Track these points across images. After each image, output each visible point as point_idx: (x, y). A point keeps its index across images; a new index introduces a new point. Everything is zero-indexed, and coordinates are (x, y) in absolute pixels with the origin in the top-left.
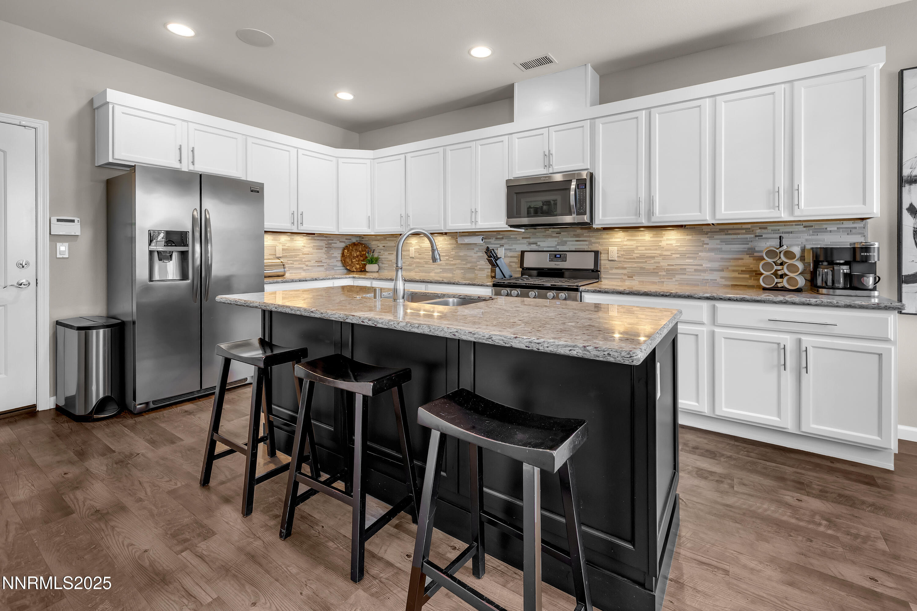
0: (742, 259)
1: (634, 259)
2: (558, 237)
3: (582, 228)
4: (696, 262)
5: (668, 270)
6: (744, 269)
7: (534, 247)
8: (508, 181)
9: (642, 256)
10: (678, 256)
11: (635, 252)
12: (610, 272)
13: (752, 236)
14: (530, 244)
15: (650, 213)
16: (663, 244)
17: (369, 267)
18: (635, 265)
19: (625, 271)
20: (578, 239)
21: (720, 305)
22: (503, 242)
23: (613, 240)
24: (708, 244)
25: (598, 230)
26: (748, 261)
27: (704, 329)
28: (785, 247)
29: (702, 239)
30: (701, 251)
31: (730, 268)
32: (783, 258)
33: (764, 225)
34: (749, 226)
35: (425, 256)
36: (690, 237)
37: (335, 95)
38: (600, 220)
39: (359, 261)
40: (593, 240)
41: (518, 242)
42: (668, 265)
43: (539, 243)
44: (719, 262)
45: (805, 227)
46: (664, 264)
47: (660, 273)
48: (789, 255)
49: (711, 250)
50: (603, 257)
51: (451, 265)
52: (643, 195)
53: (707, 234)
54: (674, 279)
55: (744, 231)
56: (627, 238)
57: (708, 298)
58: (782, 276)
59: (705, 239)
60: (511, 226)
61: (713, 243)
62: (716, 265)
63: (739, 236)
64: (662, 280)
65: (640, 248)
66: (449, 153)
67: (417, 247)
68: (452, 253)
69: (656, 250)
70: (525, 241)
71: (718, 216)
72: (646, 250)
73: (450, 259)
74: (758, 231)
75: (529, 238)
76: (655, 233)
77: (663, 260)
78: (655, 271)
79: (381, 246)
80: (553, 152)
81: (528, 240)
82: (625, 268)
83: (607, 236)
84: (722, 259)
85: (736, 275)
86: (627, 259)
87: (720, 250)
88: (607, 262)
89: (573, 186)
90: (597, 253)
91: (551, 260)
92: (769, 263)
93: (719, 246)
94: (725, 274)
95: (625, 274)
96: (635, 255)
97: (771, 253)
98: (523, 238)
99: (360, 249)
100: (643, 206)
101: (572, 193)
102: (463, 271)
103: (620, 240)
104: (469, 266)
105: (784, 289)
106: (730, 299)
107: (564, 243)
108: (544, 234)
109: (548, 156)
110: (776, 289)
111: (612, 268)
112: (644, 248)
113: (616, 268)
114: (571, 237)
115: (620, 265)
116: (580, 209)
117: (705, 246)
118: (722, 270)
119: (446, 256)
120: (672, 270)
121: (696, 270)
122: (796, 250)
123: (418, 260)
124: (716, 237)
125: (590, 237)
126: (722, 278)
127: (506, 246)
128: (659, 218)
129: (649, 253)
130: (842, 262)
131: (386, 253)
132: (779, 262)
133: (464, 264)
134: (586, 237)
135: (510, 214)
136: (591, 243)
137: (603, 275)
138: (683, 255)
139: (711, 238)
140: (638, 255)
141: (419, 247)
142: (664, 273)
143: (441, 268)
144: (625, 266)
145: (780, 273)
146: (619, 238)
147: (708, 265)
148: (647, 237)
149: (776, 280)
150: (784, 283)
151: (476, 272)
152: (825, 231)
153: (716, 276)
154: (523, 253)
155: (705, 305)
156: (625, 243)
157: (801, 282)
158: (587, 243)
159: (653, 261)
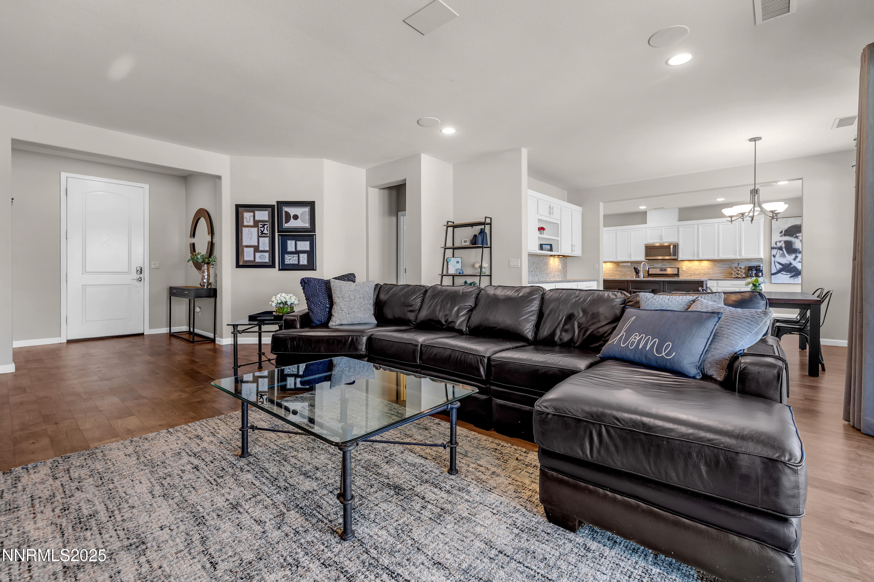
0: (728, 270)
2: (663, 263)
3: (673, 260)
4: (714, 270)
6: (729, 273)
7: (652, 267)
8: (645, 245)
9: (695, 269)
10: (707, 269)
11: (692, 267)
12: (683, 273)
13: (732, 263)
14: (650, 265)
15: (698, 256)
18: (692, 271)
20: (671, 264)
21: (719, 281)
22: (639, 265)
25: (679, 261)
26: (730, 270)
28: (740, 266)
29: (716, 264)
30: (715, 267)
31: (725, 272)
32: (739, 269)
33: (734, 260)
36: (711, 263)
38: (680, 258)
40: (676, 264)
41: (647, 265)
45: (747, 260)
46: (702, 271)
48: (741, 268)
49: (718, 267)
50: (680, 270)
51: (614, 273)
52: (696, 250)
53: (717, 262)
54: (706, 276)
55: (729, 261)
57: (716, 280)
58: (739, 274)
60: (646, 260)
61: (719, 265)
62: (720, 272)
64: (702, 277)
66: (618, 233)
68: (615, 269)
69: (700, 267)
71: (720, 258)
73: (614, 271)
74: (733, 261)
76: (699, 262)
78: (699, 273)
80: (663, 235)
83: (683, 263)
84: (722, 269)
85: (726, 274)
88: (682, 271)
89: (672, 247)
90: (678, 269)
91: (660, 271)
92: (735, 271)
93: (721, 266)
94: (722, 274)
95: (688, 275)
96: (692, 269)
97: (736, 268)
98: (649, 263)
100: (696, 254)
101: (671, 249)
105: (739, 278)
107: (665, 265)
108: (657, 262)
109: (661, 236)
110: (737, 278)
112: (695, 266)
113: (685, 273)
114: (669, 263)
115: (687, 272)
116: (673, 254)
119: (612, 270)
120: (705, 273)
121: (715, 273)
122: (743, 267)
124: (720, 263)
128: (701, 257)
129: (697, 268)
130: (754, 270)
133: (621, 273)
134: (674, 263)
135: (647, 255)
137: (680, 275)
138: (709, 269)
142: (703, 275)
144: (689, 271)
146: (686, 263)
147: (718, 272)
148: (696, 263)
149: (737, 275)
150: (739, 276)
152: (752, 261)
153: (720, 275)
154: (649, 269)
155: (715, 282)
156: (689, 265)
157: (744, 276)
158: (674, 265)
159: (698, 271)
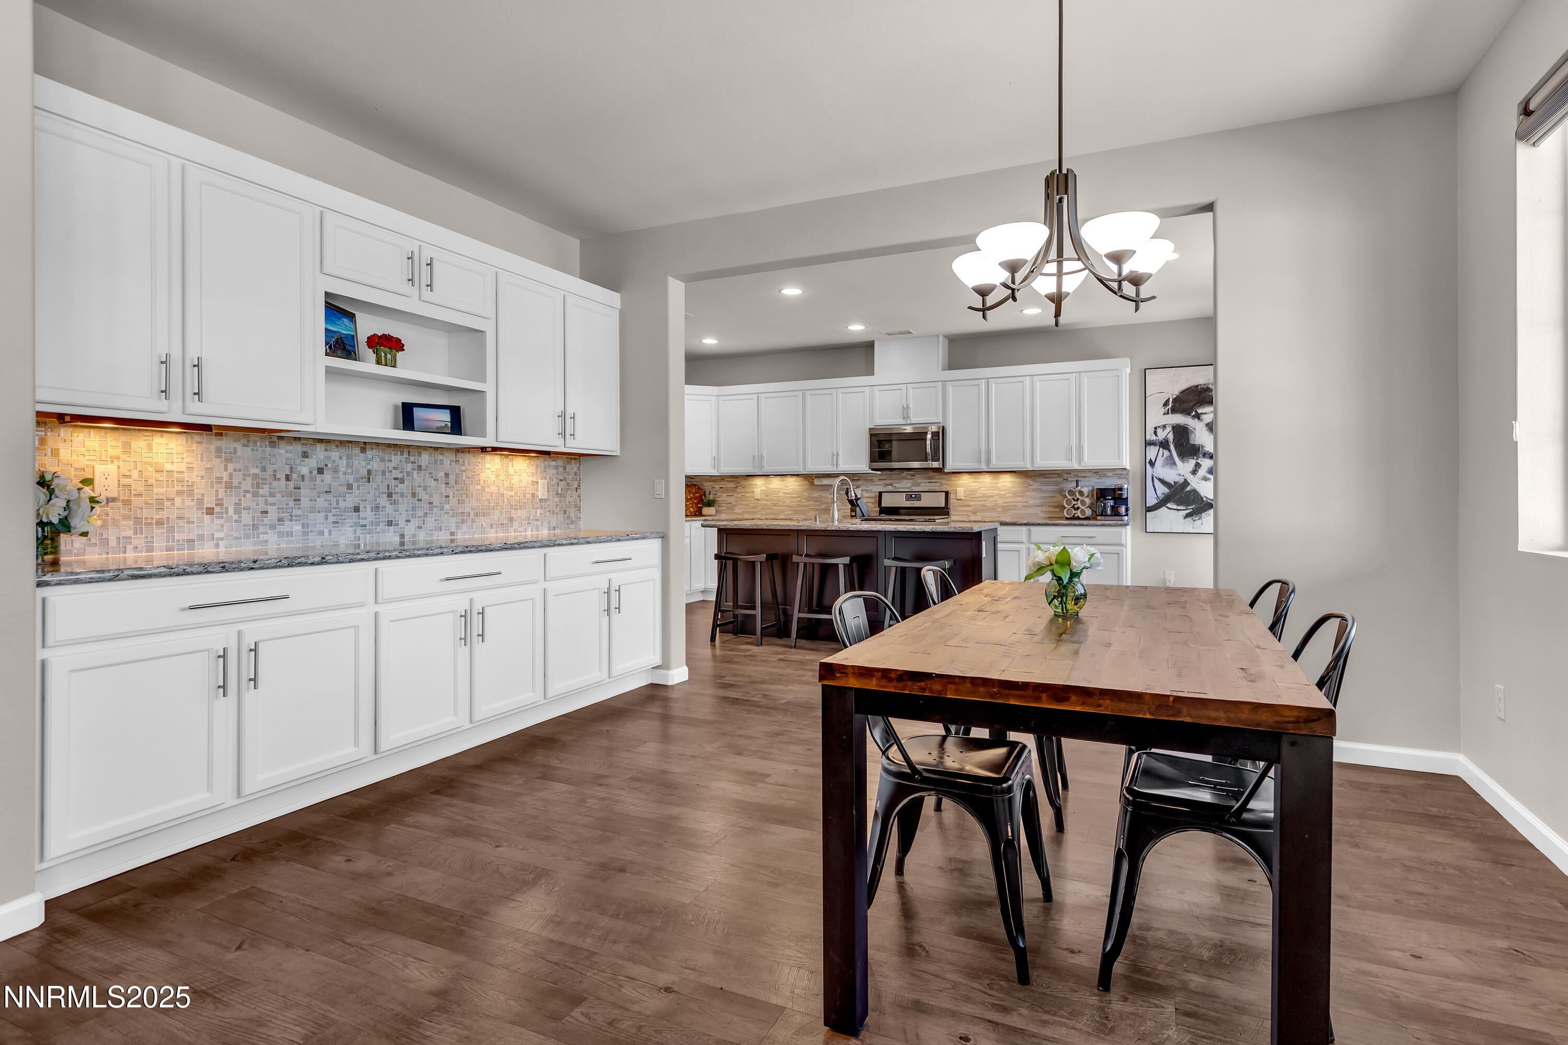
0: (1055, 497)
1: (978, 498)
2: (913, 479)
3: (933, 472)
4: (1024, 500)
5: (1004, 506)
6: (1056, 504)
7: (890, 488)
8: (870, 429)
9: (984, 496)
10: (1011, 495)
11: (979, 492)
12: (958, 509)
13: (1062, 479)
14: (886, 485)
15: (988, 461)
16: (1000, 485)
17: (706, 510)
18: (978, 503)
19: (970, 509)
20: (930, 481)
21: (1033, 529)
22: (859, 483)
23: (960, 482)
24: (1032, 485)
25: (949, 473)
26: (1058, 498)
27: (1023, 547)
28: (1079, 488)
29: (1028, 481)
30: (1027, 491)
31: (1047, 504)
32: (1078, 496)
33: (1068, 472)
34: (1059, 472)
35: (773, 498)
36: (1019, 480)
37: (701, 341)
38: (950, 465)
39: (692, 504)
40: (944, 482)
41: (875, 483)
42: (1004, 503)
43: (895, 485)
44: (1038, 499)
45: (1094, 473)
46: (1000, 502)
47: (997, 509)
48: (1081, 493)
49: (1034, 490)
50: (952, 496)
51: (803, 506)
52: (983, 446)
53: (1031, 478)
54: (1008, 514)
55: (1056, 476)
56: (971, 480)
57: (1025, 524)
58: (1078, 509)
59: (1031, 482)
60: (873, 470)
61: (1036, 485)
62: (1038, 502)
63: (1053, 480)
64: (999, 515)
65: (982, 489)
66: (808, 398)
67: (764, 488)
68: (805, 494)
69: (994, 490)
70: (881, 482)
71: (1035, 465)
72: (987, 490)
73: (803, 501)
74: (1065, 476)
75: (886, 479)
76: (993, 476)
77: (1000, 498)
78: (994, 508)
79: (717, 487)
80: (911, 406)
81: (884, 481)
82: (970, 506)
83: (956, 479)
84: (1042, 497)
85: (1051, 509)
86: (972, 498)
87: (1041, 491)
88: (956, 501)
89: (929, 436)
90: (947, 493)
91: (907, 500)
92: (1069, 499)
93: (1040, 487)
94: (1044, 509)
95: (970, 511)
96: (978, 495)
97: (1071, 492)
98: (879, 480)
99: (694, 491)
100: (984, 455)
101: (928, 442)
103: (965, 482)
104: (823, 507)
105: (1078, 518)
106: (1039, 524)
107: (918, 485)
108: (899, 476)
109: (906, 409)
110: (1073, 518)
111: (959, 506)
112: (984, 489)
113: (963, 506)
114: (925, 479)
115: (966, 503)
116: (934, 456)
117: (1030, 487)
118: (1041, 506)
119: (798, 497)
120: (1007, 506)
121: (1024, 506)
122: (1086, 490)
123: (764, 502)
124: (1037, 480)
125: (940, 479)
126: (1042, 512)
127: (863, 487)
128: (995, 464)
129: (989, 493)
130: (1110, 498)
131: (724, 495)
132: (1076, 499)
133: (818, 505)
134: (938, 479)
135: (872, 460)
136: (942, 485)
137: (952, 512)
139: (1034, 480)
140: (981, 495)
141: (768, 489)
142: (1001, 509)
143: (791, 510)
144: (971, 504)
145: (1076, 506)
146: (965, 480)
147: (1033, 502)
148: (987, 479)
149: (1074, 512)
150: (1079, 514)
152: (1105, 476)
153: (1037, 510)
154: (880, 493)
155: (1024, 529)
156: (970, 484)
157: (1088, 512)
158: (938, 484)
159: (992, 500)
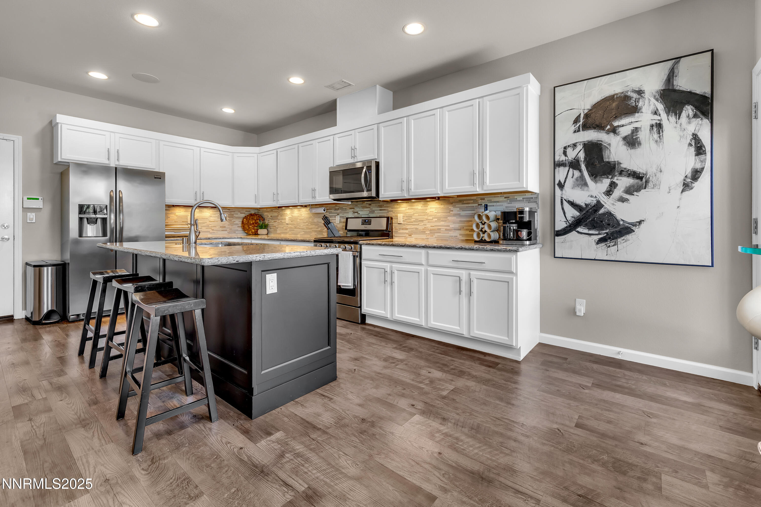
1: (412, 222)
2: (369, 207)
4: (446, 224)
5: (431, 230)
7: (353, 215)
8: (329, 168)
9: (416, 220)
10: (436, 219)
11: (413, 217)
12: (399, 232)
13: (477, 205)
14: (354, 212)
16: (428, 211)
17: (261, 231)
18: (413, 227)
19: (407, 231)
20: (381, 209)
22: (338, 211)
23: (401, 209)
24: (452, 211)
29: (450, 207)
30: (449, 216)
31: (465, 228)
35: (295, 223)
36: (442, 206)
37: (222, 110)
38: (382, 195)
39: (254, 227)
40: (389, 209)
41: (347, 211)
42: (431, 226)
43: (359, 212)
44: (459, 223)
45: (505, 198)
46: (429, 226)
47: (426, 232)
49: (455, 215)
50: (394, 221)
51: (309, 229)
53: (452, 204)
54: (434, 237)
55: (472, 201)
56: (408, 207)
58: (484, 233)
59: (451, 207)
60: (334, 200)
61: (456, 210)
62: (457, 226)
63: (470, 205)
64: (428, 237)
65: (415, 215)
66: (301, 149)
67: (290, 216)
69: (424, 216)
70: (351, 211)
72: (419, 216)
73: (309, 225)
75: (353, 208)
76: (423, 203)
77: (428, 222)
78: (424, 231)
79: (270, 216)
80: (357, 147)
81: (353, 210)
82: (407, 229)
83: (398, 206)
84: (460, 221)
86: (408, 222)
87: (459, 215)
88: (397, 225)
90: (388, 218)
91: (363, 224)
92: (478, 223)
93: (459, 212)
94: (463, 232)
95: (407, 233)
96: (413, 220)
98: (350, 209)
99: (255, 218)
100: (405, 185)
102: (316, 233)
103: (404, 208)
107: (373, 212)
109: (354, 150)
110: (481, 242)
111: (400, 229)
112: (417, 215)
113: (402, 229)
114: (378, 207)
115: (404, 227)
116: (369, 187)
117: (451, 212)
118: (460, 230)
120: (433, 230)
121: (446, 230)
123: (290, 226)
124: (457, 206)
125: (387, 207)
126: (460, 235)
127: (341, 215)
128: (414, 193)
129: (420, 218)
130: (514, 221)
131: (273, 221)
132: (483, 222)
133: (317, 228)
134: (386, 207)
135: (332, 191)
136: (388, 211)
137: (393, 233)
138: (439, 219)
139: (454, 206)
140: (414, 220)
141: (291, 217)
142: (429, 232)
143: (303, 232)
144: (407, 227)
145: (484, 230)
147: (453, 226)
148: (419, 206)
149: (482, 236)
151: (323, 233)
152: (516, 200)
153: (457, 233)
154: (347, 219)
156: (407, 211)
158: (386, 211)
159: (422, 224)
